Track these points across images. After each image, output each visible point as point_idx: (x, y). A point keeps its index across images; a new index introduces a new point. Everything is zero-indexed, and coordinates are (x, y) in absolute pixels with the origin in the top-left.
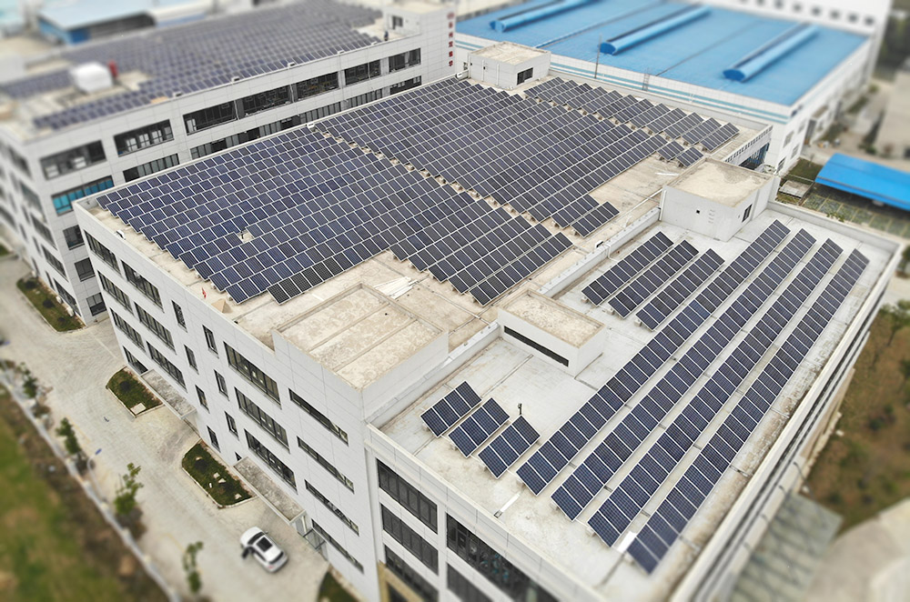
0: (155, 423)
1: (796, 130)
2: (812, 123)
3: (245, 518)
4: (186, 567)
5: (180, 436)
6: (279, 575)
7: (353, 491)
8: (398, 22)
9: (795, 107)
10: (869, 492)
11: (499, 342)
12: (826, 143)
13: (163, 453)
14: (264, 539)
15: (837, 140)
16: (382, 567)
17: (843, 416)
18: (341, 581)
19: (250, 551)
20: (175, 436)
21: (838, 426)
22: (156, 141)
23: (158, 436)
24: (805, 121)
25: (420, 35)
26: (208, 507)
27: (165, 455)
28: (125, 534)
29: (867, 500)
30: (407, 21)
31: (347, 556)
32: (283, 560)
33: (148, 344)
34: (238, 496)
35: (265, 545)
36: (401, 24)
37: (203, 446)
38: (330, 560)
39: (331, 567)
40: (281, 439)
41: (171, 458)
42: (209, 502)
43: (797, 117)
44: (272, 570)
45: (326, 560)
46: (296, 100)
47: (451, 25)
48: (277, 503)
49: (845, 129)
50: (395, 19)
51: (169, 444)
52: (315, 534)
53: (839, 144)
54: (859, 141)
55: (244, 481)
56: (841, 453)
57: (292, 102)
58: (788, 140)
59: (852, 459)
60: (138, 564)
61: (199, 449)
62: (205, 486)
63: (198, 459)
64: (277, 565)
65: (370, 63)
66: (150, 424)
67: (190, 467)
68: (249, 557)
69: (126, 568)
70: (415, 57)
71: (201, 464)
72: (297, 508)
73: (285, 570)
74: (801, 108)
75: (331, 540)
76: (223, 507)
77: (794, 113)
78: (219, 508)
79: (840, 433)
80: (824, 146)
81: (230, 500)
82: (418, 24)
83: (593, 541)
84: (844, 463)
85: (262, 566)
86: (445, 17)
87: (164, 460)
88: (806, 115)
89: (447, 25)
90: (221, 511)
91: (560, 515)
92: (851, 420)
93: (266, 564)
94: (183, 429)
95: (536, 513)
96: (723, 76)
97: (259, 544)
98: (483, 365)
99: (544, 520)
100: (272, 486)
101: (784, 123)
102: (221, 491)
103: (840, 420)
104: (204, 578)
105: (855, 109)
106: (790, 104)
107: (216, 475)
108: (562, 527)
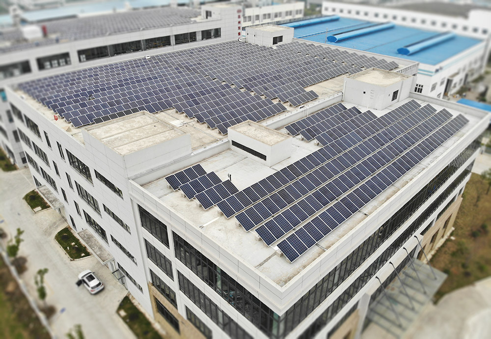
0: (45, 217)
1: (439, 83)
2: (449, 82)
3: (84, 266)
4: (37, 283)
5: (57, 224)
6: (98, 296)
7: (130, 233)
8: (209, 14)
9: (437, 67)
10: (469, 270)
11: (229, 151)
12: (458, 95)
13: (46, 231)
14: (91, 275)
15: (464, 94)
16: (150, 285)
17: (455, 229)
18: (133, 301)
19: (83, 282)
20: (55, 223)
21: (452, 234)
22: (61, 64)
23: (45, 223)
24: (444, 78)
25: (221, 20)
26: (65, 260)
27: (47, 233)
28: (13, 269)
29: (467, 274)
30: (214, 13)
31: (135, 283)
32: (100, 288)
33: (41, 168)
34: (83, 255)
35: (91, 278)
36: (211, 16)
37: (69, 229)
38: (129, 289)
39: (129, 294)
40: (97, 209)
41: (50, 234)
42: (66, 257)
43: (439, 74)
44: (93, 293)
45: (127, 290)
46: (145, 50)
47: (239, 17)
48: (98, 253)
49: (469, 90)
50: (207, 12)
51: (50, 227)
52: (120, 272)
53: (465, 96)
54: (477, 95)
55: (88, 247)
56: (452, 248)
57: (142, 51)
58: (433, 88)
59: (459, 252)
60: (17, 286)
61: (67, 230)
62: (65, 248)
63: (65, 234)
64: (97, 290)
65: (190, 33)
66: (42, 217)
67: (59, 239)
68: (81, 286)
69: (11, 288)
70: (217, 33)
71: (66, 238)
72: (110, 255)
73: (102, 294)
74: (441, 68)
75: (127, 274)
76: (73, 260)
77: (437, 71)
78: (71, 260)
79: (453, 238)
80: (457, 97)
81: (78, 256)
82: (219, 14)
83: (259, 243)
84: (454, 254)
85: (88, 290)
86: (236, 11)
87: (45, 235)
88: (445, 74)
89: (237, 16)
90: (72, 262)
91: (241, 229)
92: (460, 232)
93: (90, 289)
94: (60, 220)
95: (226, 228)
96: (397, 52)
97: (87, 278)
98: (216, 161)
99: (229, 231)
100: (97, 244)
101: (431, 76)
102: (74, 252)
103: (453, 231)
104: (48, 291)
105: (477, 81)
106: (435, 64)
107: (73, 244)
108: (240, 235)
